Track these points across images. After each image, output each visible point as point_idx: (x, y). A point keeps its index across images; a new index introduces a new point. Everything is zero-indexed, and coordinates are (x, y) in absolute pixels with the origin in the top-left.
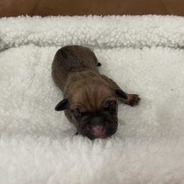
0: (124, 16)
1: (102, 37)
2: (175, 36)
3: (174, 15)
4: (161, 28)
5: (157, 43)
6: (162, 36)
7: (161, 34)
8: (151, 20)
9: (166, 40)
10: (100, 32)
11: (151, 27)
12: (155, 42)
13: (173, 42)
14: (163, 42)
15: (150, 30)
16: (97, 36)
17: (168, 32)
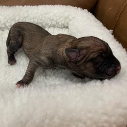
0: (25, 6)
1: (9, 21)
2: (61, 19)
3: (60, 5)
4: (51, 14)
5: (49, 24)
6: (53, 20)
7: (51, 18)
8: (44, 8)
9: (55, 22)
10: (7, 18)
11: (44, 14)
12: (48, 24)
13: (60, 23)
14: (53, 23)
15: (44, 16)
16: (6, 20)
17: (56, 17)
